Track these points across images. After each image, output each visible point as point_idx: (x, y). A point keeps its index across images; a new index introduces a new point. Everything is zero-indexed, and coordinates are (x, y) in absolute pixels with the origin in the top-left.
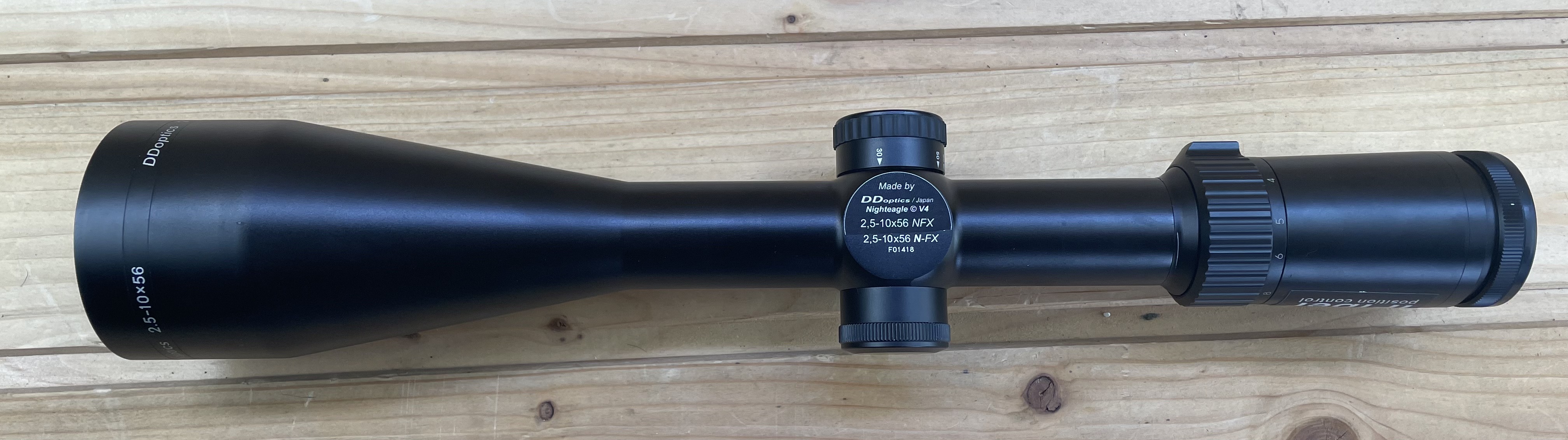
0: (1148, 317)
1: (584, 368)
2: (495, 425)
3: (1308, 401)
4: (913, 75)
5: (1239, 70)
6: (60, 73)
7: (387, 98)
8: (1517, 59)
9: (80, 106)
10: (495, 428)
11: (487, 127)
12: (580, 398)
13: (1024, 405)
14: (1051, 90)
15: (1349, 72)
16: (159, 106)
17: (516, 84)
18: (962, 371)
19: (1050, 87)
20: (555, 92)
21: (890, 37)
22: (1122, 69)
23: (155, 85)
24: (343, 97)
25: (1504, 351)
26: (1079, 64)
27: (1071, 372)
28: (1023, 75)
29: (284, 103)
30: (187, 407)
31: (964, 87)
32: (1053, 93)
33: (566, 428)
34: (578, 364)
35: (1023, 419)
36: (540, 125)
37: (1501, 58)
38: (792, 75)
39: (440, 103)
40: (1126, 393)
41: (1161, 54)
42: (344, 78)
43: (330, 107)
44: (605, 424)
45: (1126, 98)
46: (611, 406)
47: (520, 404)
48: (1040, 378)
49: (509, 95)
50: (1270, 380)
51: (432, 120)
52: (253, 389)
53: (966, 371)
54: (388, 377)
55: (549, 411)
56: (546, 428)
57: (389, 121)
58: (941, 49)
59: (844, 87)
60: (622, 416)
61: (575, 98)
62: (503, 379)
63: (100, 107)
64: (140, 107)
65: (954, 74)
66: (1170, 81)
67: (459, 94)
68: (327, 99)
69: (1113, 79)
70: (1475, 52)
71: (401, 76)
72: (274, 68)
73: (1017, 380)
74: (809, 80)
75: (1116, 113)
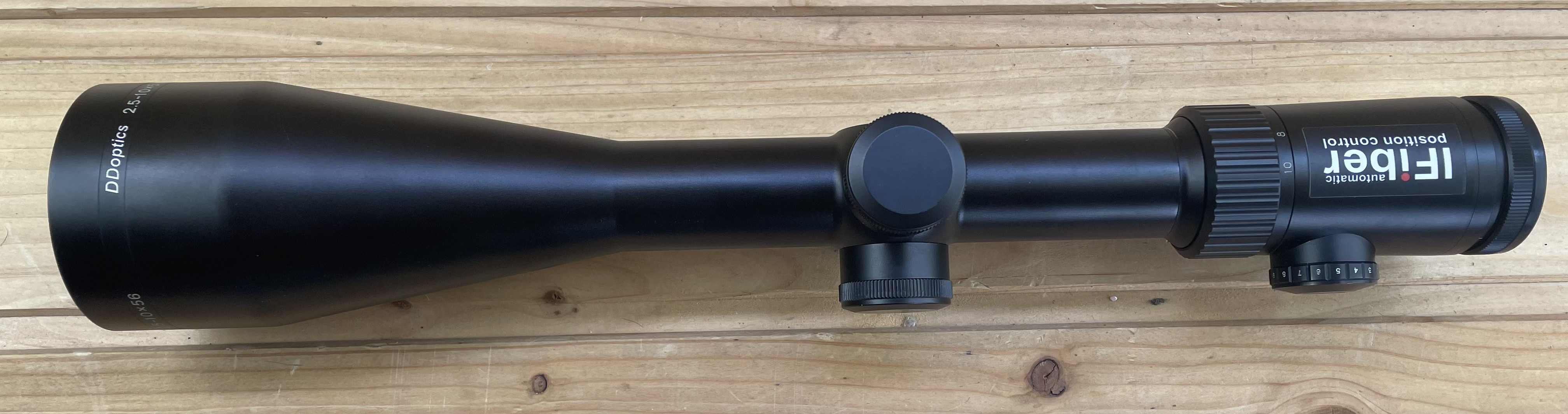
0: (1155, 302)
1: (579, 341)
2: (487, 398)
3: (1316, 390)
4: (921, 52)
5: (1252, 53)
6: (45, 30)
7: (382, 62)
8: (1534, 49)
9: (66, 63)
10: (486, 400)
11: (483, 95)
12: (575, 372)
13: (1028, 388)
14: (1060, 69)
15: (1364, 58)
16: (147, 65)
17: (515, 52)
18: (965, 352)
19: (1059, 67)
20: (555, 60)
21: (898, 13)
22: (1134, 50)
23: (143, 45)
24: (336, 60)
25: (1516, 343)
26: (1088, 45)
27: (1076, 355)
28: (1033, 53)
29: (275, 65)
30: (169, 372)
31: (973, 65)
32: (1064, 72)
33: (559, 402)
34: (573, 337)
35: (1026, 402)
36: (539, 93)
37: (1517, 47)
38: (797, 49)
39: (435, 69)
40: (1132, 378)
41: (1173, 36)
42: (338, 41)
43: (323, 70)
44: (599, 399)
45: (1136, 79)
46: (606, 380)
47: (511, 376)
48: (1044, 361)
49: (507, 62)
50: (1279, 368)
51: (427, 86)
52: (238, 356)
53: (969, 353)
54: (378, 347)
55: (542, 384)
56: (539, 402)
57: (383, 86)
58: (950, 27)
59: (850, 63)
60: (617, 391)
61: (573, 67)
62: (495, 350)
63: (86, 64)
64: (127, 65)
65: (962, 52)
66: (1182, 64)
67: (456, 61)
68: (319, 62)
69: (1125, 60)
70: (1491, 41)
71: (397, 41)
72: (267, 30)
73: (1021, 363)
74: (814, 54)
75: (1128, 94)
